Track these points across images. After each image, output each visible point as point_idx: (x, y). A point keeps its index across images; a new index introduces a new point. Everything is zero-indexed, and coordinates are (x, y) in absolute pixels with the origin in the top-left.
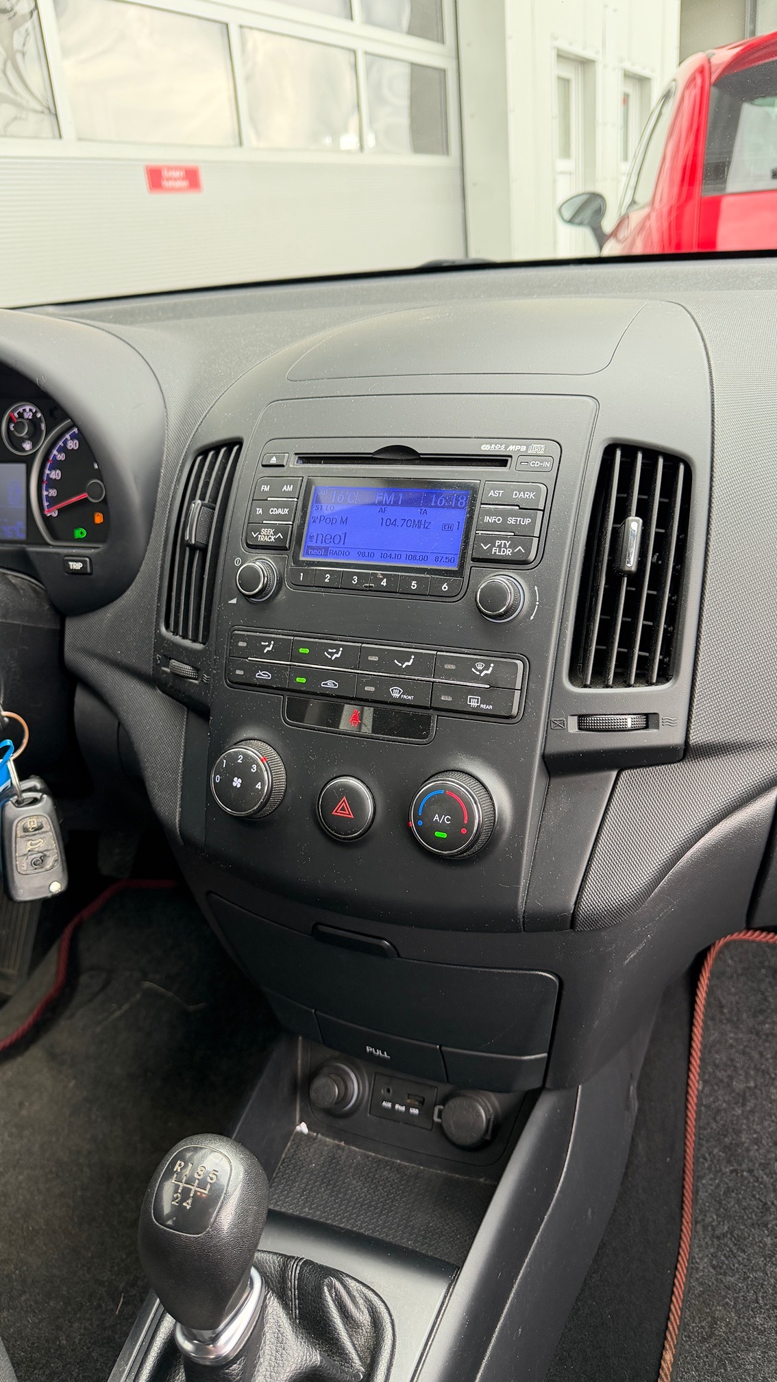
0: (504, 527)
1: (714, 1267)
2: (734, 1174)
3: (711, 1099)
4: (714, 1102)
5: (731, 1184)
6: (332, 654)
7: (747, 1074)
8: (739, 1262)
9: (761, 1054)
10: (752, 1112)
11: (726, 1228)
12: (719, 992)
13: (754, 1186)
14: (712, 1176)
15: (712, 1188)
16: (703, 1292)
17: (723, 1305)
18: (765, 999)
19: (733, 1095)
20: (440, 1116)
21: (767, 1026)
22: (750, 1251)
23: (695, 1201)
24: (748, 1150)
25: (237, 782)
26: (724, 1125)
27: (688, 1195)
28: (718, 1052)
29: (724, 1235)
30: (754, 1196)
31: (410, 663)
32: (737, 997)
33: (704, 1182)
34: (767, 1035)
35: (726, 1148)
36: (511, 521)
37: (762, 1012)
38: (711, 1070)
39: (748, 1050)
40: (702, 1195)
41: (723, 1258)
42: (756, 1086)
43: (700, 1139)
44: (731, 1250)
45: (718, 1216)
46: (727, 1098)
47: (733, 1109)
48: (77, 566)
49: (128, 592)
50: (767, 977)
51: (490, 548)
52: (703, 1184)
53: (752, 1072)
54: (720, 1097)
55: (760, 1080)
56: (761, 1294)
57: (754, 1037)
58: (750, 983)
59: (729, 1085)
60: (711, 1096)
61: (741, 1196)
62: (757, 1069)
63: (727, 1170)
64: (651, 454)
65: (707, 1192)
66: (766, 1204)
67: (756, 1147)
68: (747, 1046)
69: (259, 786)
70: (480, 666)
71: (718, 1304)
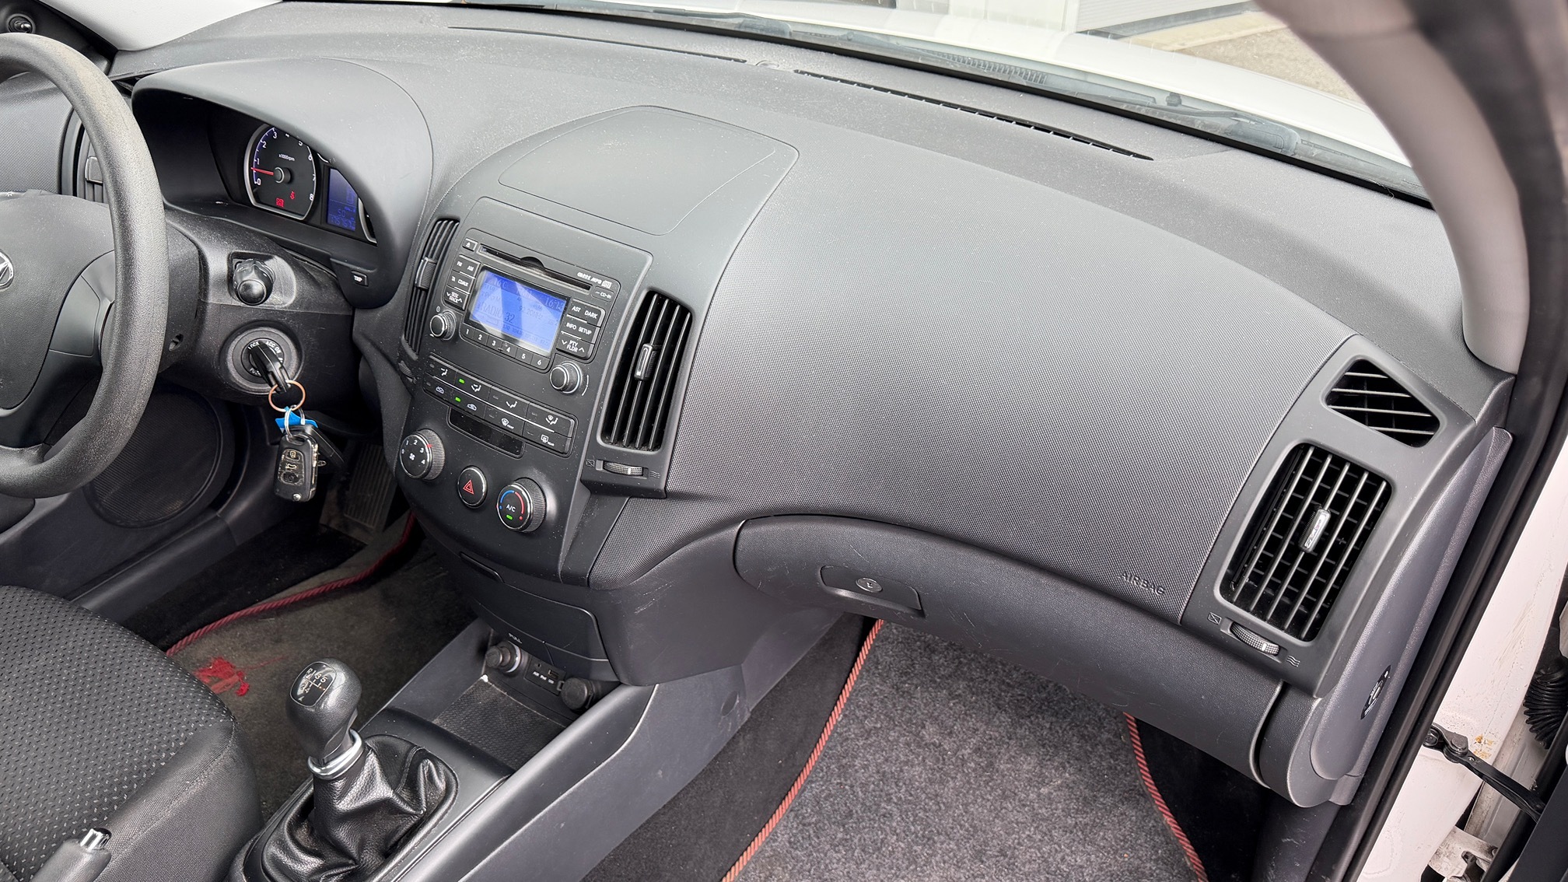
0: (576, 332)
1: (790, 842)
2: (838, 786)
3: (845, 729)
4: (846, 732)
5: (833, 792)
6: (475, 388)
7: (879, 716)
8: (810, 844)
9: (894, 704)
10: (871, 745)
11: (814, 820)
12: (878, 653)
13: (849, 797)
14: (821, 783)
15: (818, 791)
16: (772, 856)
17: (783, 868)
18: (913, 665)
19: (862, 730)
20: (561, 687)
21: (907, 685)
22: (823, 839)
23: (799, 796)
24: (856, 771)
25: (412, 457)
26: (846, 750)
27: (795, 791)
28: (863, 696)
29: (810, 824)
30: (846, 804)
31: (514, 406)
32: (892, 659)
33: (813, 785)
34: (904, 692)
35: (841, 767)
36: (581, 330)
37: (906, 674)
38: (852, 708)
39: (886, 699)
40: (807, 794)
41: (800, 838)
42: (881, 727)
43: (824, 755)
44: (809, 836)
45: (812, 810)
46: (856, 731)
47: (858, 740)
48: (359, 279)
49: (390, 303)
50: (920, 649)
51: (567, 344)
52: (811, 787)
53: (882, 717)
54: (852, 730)
55: (885, 724)
56: (814, 867)
57: (894, 691)
58: (906, 651)
59: (862, 722)
60: (846, 726)
61: (836, 801)
62: (886, 715)
63: (835, 782)
64: (673, 303)
65: (811, 792)
66: (852, 811)
67: (863, 771)
68: (886, 697)
69: (423, 462)
70: (551, 418)
71: (779, 866)
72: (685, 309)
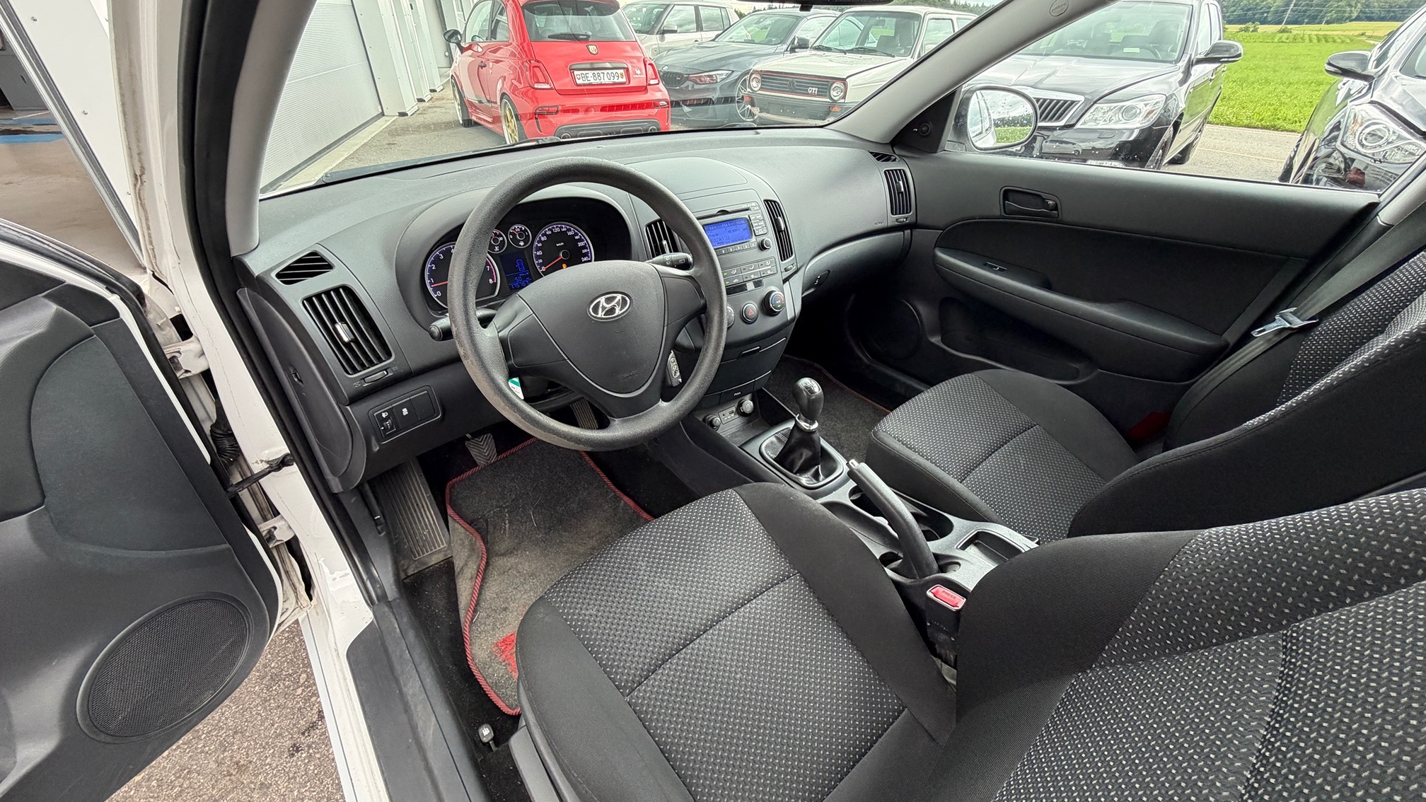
6: (735, 272)
20: (742, 410)
31: (753, 268)
70: (767, 263)
72: (775, 202)
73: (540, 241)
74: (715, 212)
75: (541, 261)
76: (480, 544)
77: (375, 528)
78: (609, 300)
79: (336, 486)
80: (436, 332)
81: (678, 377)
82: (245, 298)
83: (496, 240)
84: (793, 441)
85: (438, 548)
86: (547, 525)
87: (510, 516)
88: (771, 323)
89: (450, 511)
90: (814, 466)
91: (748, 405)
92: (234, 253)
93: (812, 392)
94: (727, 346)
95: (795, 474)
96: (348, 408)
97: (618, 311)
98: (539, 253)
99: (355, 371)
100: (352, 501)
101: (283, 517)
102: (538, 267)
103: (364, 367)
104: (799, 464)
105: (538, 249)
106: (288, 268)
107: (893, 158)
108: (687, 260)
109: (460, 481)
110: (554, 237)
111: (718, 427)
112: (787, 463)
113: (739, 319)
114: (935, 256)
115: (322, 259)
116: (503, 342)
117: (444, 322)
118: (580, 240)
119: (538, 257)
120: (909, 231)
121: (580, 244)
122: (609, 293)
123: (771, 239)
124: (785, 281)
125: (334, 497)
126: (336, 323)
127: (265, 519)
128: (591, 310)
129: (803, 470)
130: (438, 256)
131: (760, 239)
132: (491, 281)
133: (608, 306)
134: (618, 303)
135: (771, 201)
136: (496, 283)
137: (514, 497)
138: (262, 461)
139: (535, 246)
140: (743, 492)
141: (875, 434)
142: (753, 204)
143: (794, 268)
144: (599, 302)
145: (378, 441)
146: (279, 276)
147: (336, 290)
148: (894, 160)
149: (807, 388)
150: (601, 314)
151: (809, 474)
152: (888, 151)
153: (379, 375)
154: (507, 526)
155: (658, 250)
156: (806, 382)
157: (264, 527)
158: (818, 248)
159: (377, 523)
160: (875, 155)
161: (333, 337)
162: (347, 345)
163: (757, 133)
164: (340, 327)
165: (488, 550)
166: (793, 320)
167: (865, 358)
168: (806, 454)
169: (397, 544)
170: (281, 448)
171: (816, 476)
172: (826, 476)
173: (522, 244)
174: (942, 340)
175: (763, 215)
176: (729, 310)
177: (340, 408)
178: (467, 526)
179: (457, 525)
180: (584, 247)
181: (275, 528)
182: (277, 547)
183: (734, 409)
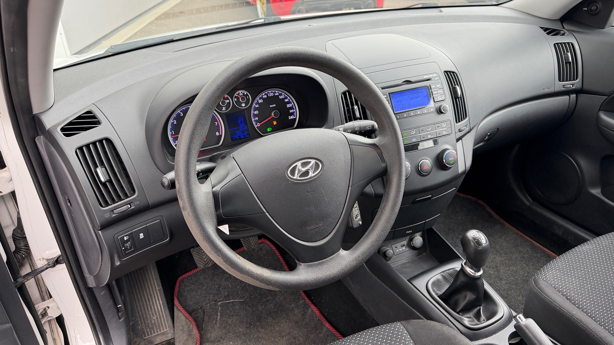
6: (413, 133)
20: (413, 245)
31: (430, 129)
36: (439, 92)
51: (438, 99)
70: (443, 125)
72: (453, 72)
73: (257, 103)
74: (400, 82)
75: (257, 118)
76: (195, 332)
77: (116, 314)
78: (304, 165)
79: (92, 283)
80: (166, 183)
81: (359, 220)
82: (40, 143)
83: (223, 103)
84: (459, 282)
85: (162, 331)
86: (249, 320)
87: (222, 310)
88: (444, 176)
89: (176, 302)
90: (476, 307)
91: (418, 240)
92: (35, 111)
93: (478, 243)
94: (406, 194)
95: (458, 313)
96: (100, 232)
97: (311, 174)
98: (256, 112)
99: (107, 204)
100: (102, 294)
101: (54, 300)
102: (254, 123)
103: (114, 202)
104: (462, 305)
105: (256, 109)
106: (71, 123)
107: (562, 32)
108: (373, 126)
109: (188, 276)
110: (269, 100)
111: (390, 258)
112: (452, 301)
113: (415, 171)
114: (598, 118)
115: (94, 117)
116: (215, 196)
117: (171, 175)
118: (289, 102)
119: (255, 116)
120: (575, 95)
121: (289, 106)
122: (305, 159)
123: (448, 105)
124: (458, 140)
125: (90, 291)
126: (97, 167)
127: (43, 300)
128: (289, 172)
129: (465, 310)
130: (179, 114)
131: (438, 105)
132: (217, 134)
133: (304, 170)
134: (312, 167)
135: (450, 72)
136: (221, 136)
137: (226, 294)
138: (43, 259)
139: (253, 107)
140: (410, 328)
141: (536, 282)
142: (435, 75)
143: (467, 129)
144: (296, 166)
145: (120, 258)
146: (63, 130)
147: (101, 141)
148: (563, 35)
149: (474, 239)
150: (296, 176)
151: (471, 314)
152: (557, 26)
153: (124, 208)
154: (219, 317)
155: (350, 117)
156: (473, 234)
157: (40, 307)
158: (490, 110)
159: (118, 310)
160: (545, 30)
161: (94, 177)
162: (104, 184)
163: (441, 11)
164: (100, 171)
165: (201, 337)
166: (463, 173)
167: (527, 201)
168: (470, 296)
169: (133, 325)
170: (55, 251)
171: (478, 316)
172: (488, 319)
173: (243, 105)
174: (603, 193)
175: (442, 84)
176: (407, 165)
177: (94, 231)
178: (187, 315)
179: (180, 314)
180: (291, 108)
181: (48, 307)
182: (49, 321)
183: (405, 242)
